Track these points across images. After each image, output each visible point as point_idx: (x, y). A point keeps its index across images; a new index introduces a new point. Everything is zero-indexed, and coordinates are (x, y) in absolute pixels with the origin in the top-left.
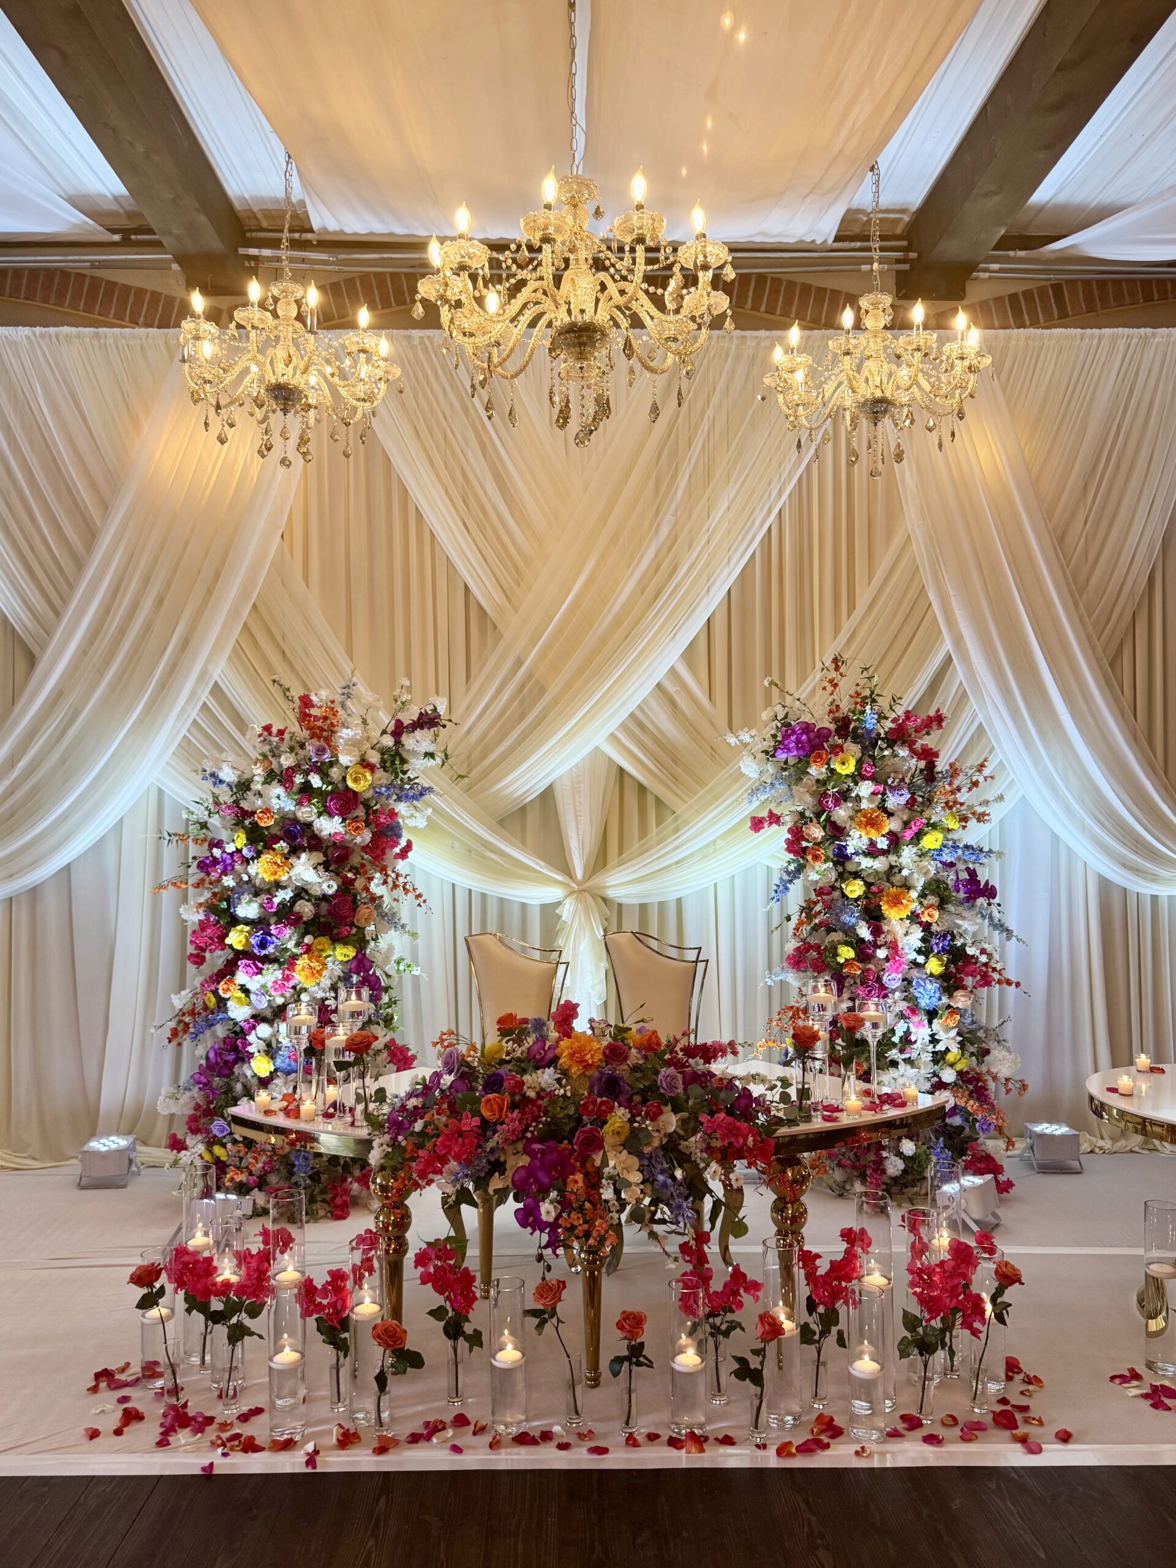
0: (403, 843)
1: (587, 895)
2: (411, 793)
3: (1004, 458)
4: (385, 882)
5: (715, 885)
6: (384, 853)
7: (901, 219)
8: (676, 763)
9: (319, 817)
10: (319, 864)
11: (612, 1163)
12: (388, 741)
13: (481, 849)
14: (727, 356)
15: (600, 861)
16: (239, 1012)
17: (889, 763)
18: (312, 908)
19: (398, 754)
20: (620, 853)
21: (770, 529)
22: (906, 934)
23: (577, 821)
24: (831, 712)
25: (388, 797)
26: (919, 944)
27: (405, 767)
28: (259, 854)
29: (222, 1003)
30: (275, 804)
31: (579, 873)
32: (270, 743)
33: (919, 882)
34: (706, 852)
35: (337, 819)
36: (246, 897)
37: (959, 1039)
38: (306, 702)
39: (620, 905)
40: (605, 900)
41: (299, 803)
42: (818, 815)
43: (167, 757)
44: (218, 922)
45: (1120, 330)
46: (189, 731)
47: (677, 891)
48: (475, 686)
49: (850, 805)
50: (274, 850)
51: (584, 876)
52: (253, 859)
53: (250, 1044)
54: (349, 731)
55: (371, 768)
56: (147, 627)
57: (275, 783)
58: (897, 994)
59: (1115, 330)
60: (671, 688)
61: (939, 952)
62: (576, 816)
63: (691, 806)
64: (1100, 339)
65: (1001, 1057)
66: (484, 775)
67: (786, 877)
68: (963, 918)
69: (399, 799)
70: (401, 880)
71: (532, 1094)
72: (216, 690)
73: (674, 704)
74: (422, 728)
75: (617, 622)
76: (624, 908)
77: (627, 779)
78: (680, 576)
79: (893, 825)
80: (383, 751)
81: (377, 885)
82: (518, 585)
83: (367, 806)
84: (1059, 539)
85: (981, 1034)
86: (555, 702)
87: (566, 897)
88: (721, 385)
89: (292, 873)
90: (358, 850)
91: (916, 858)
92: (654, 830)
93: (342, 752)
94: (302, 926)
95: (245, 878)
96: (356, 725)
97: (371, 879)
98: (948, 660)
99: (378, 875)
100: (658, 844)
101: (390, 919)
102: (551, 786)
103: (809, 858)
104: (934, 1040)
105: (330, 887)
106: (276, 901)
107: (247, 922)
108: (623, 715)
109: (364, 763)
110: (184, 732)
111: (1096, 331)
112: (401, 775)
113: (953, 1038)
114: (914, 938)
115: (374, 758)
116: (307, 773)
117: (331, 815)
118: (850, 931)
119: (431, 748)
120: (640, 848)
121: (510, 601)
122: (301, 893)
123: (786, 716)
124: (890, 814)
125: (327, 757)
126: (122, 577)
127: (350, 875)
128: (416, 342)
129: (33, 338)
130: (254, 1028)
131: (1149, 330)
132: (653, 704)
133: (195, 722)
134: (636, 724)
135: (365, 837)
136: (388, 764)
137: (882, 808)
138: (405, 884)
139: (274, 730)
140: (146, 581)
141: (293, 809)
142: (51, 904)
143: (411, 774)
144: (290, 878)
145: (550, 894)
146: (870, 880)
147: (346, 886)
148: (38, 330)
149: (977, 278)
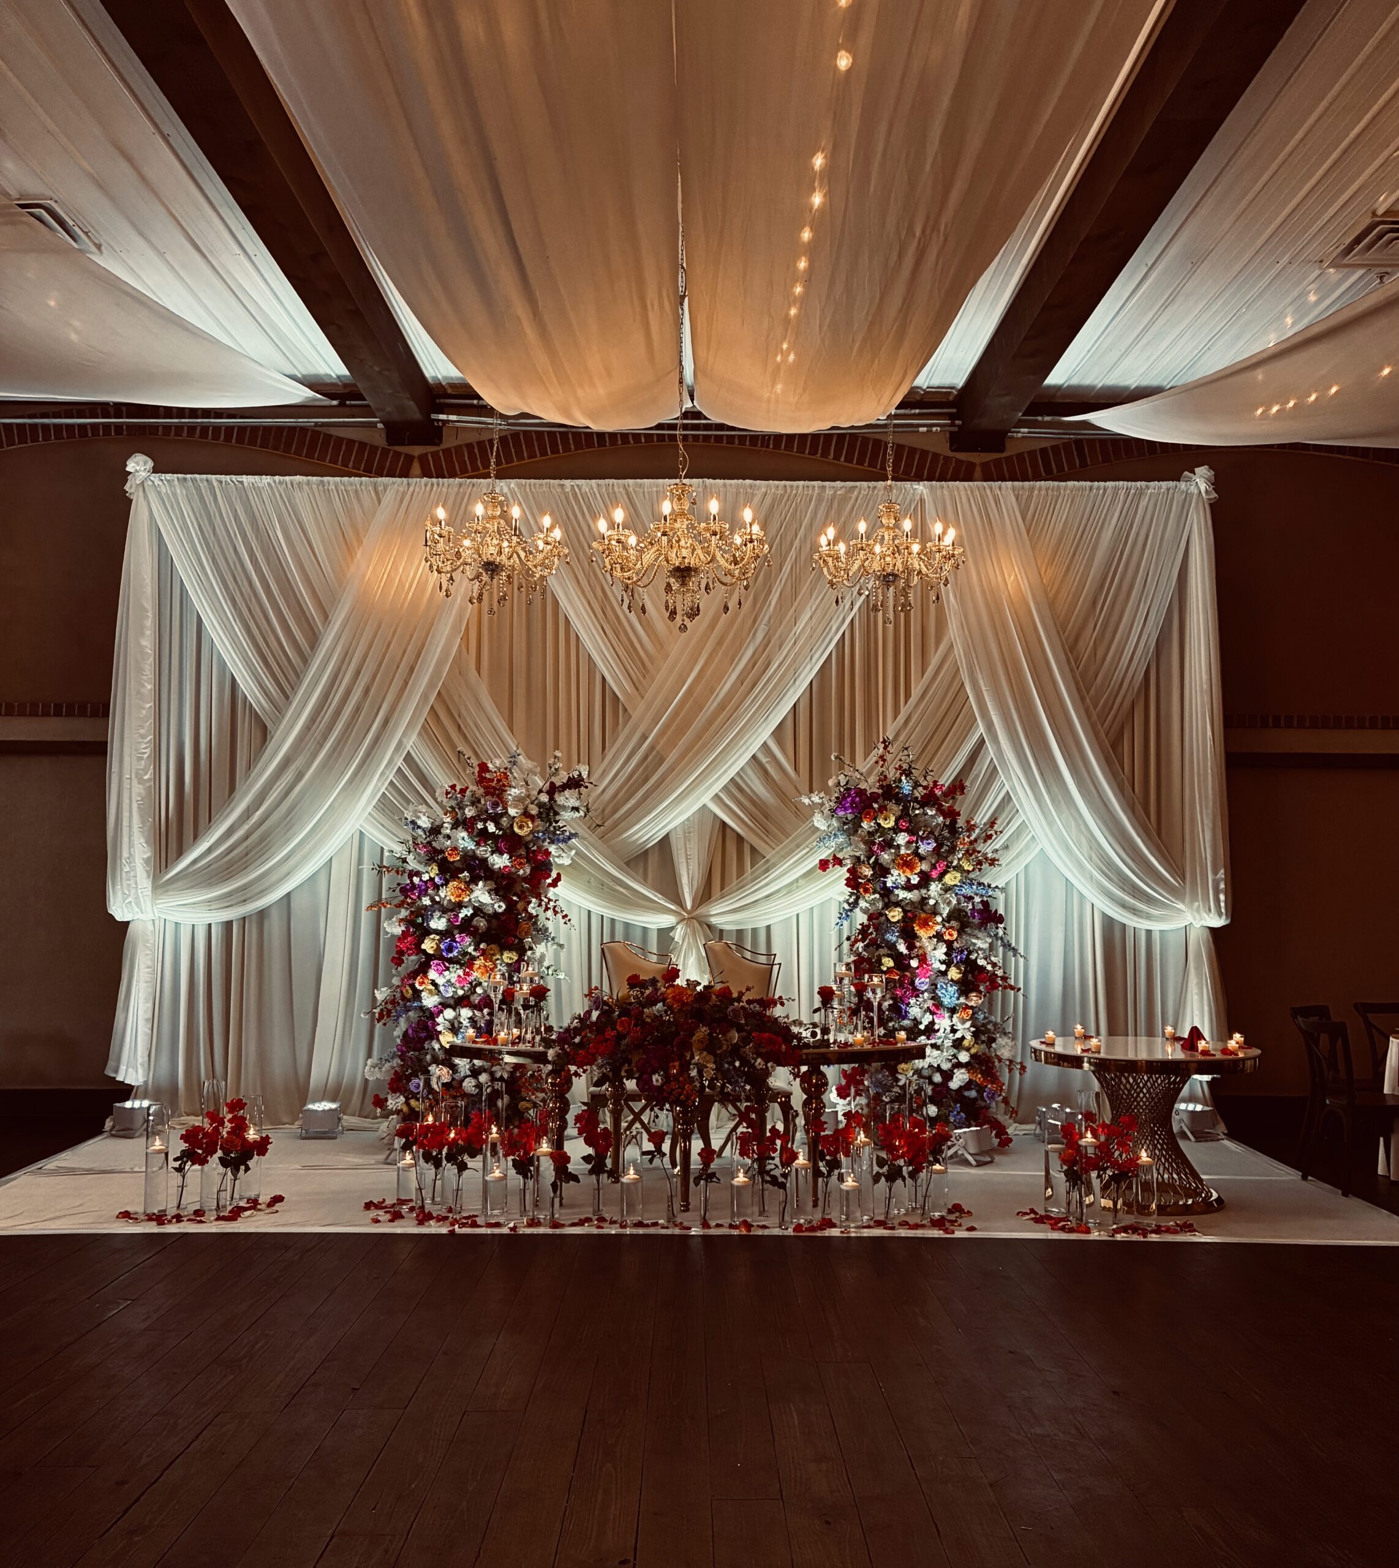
0: (554, 875)
1: (695, 921)
2: (561, 837)
3: (1027, 585)
4: (540, 905)
5: (798, 915)
6: (539, 883)
7: (950, 393)
8: (767, 819)
9: (492, 855)
10: (491, 890)
11: (697, 1058)
12: (544, 798)
13: (612, 884)
14: (811, 501)
15: (705, 895)
16: (430, 1001)
17: (922, 819)
18: (485, 923)
19: (551, 807)
20: (722, 888)
21: (844, 634)
22: (935, 949)
23: (687, 863)
24: (879, 781)
25: (544, 841)
26: (944, 957)
27: (557, 818)
28: (446, 884)
29: (417, 994)
30: (462, 844)
31: (689, 905)
32: (456, 798)
33: (946, 911)
34: (790, 888)
35: (506, 856)
36: (437, 914)
37: (973, 1029)
38: (483, 768)
39: (721, 931)
40: (709, 926)
41: (478, 844)
42: (869, 858)
43: (370, 809)
44: (415, 933)
45: (1121, 483)
46: (386, 789)
47: (766, 919)
48: (609, 756)
49: (893, 851)
50: (459, 878)
51: (693, 907)
52: (442, 885)
53: (438, 1024)
54: (516, 790)
55: (532, 818)
56: (358, 709)
57: (460, 828)
58: (926, 995)
59: (1117, 483)
60: (764, 760)
61: (957, 962)
62: (687, 859)
63: (777, 852)
64: (1105, 490)
65: (1003, 1043)
66: (616, 824)
67: (847, 907)
68: (978, 938)
69: (552, 842)
70: (552, 904)
71: (649, 1020)
72: (409, 759)
73: (766, 772)
74: (570, 789)
75: (722, 707)
76: (724, 933)
77: (728, 830)
78: (772, 670)
79: (924, 866)
80: (541, 805)
81: (534, 908)
82: (644, 677)
83: (526, 846)
84: (1070, 649)
85: (990, 1027)
86: (672, 769)
87: (678, 923)
88: (806, 522)
89: (472, 897)
90: (519, 880)
91: (942, 892)
92: (749, 871)
93: (510, 806)
94: (478, 937)
95: (437, 899)
96: (522, 786)
97: (530, 902)
98: (981, 742)
99: (534, 900)
100: (753, 881)
101: (542, 934)
102: (668, 834)
103: (861, 890)
104: (954, 1031)
105: (500, 907)
106: (461, 915)
107: (436, 932)
108: (725, 780)
109: (526, 814)
110: (383, 790)
111: (1102, 484)
112: (554, 824)
113: (968, 1029)
114: (941, 952)
115: (534, 811)
116: (485, 821)
117: (501, 854)
118: (892, 946)
119: (577, 804)
120: (738, 884)
121: (637, 689)
122: (478, 911)
123: (847, 783)
124: (922, 858)
125: (499, 810)
126: (339, 670)
127: (515, 898)
128: (568, 489)
129: (273, 485)
130: (441, 1012)
131: (1144, 483)
132: (750, 772)
133: (391, 782)
134: (735, 786)
135: (525, 871)
136: (544, 815)
137: (916, 853)
138: (555, 907)
139: (458, 788)
140: (358, 673)
141: (473, 848)
142: (275, 924)
143: (560, 824)
144: (470, 900)
145: (666, 920)
146: (908, 908)
147: (511, 906)
148: (277, 478)
149: (1012, 437)
